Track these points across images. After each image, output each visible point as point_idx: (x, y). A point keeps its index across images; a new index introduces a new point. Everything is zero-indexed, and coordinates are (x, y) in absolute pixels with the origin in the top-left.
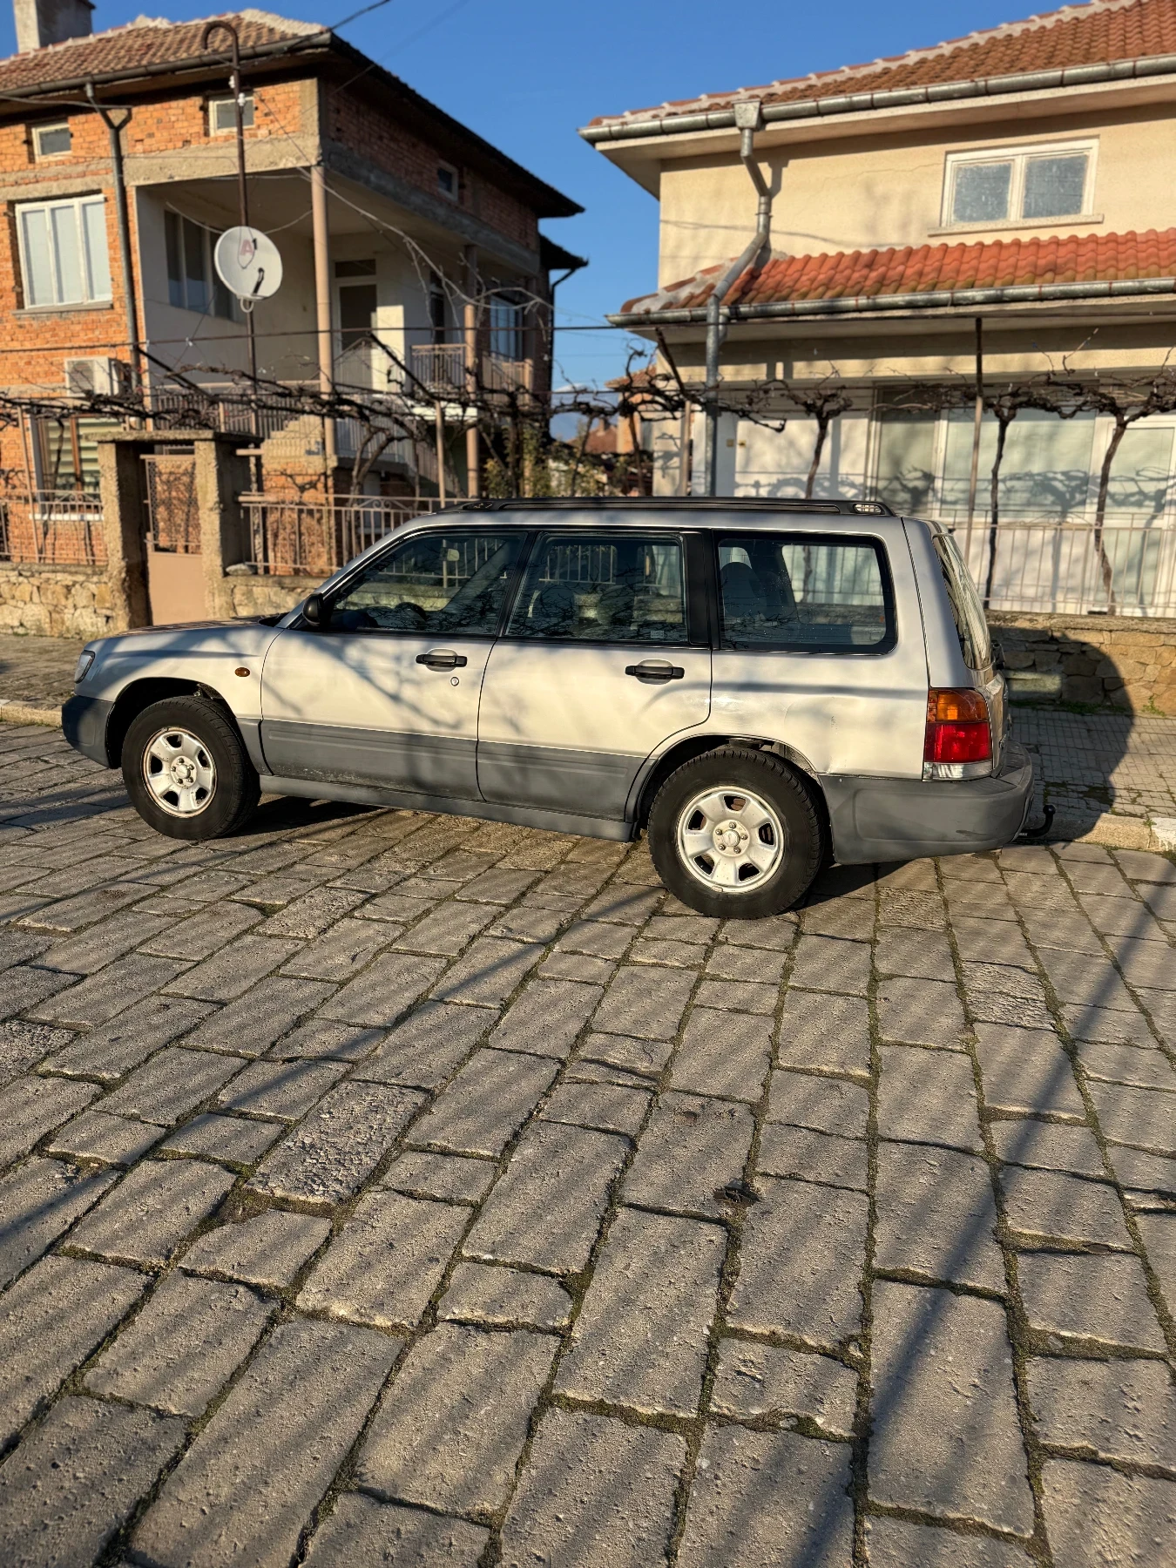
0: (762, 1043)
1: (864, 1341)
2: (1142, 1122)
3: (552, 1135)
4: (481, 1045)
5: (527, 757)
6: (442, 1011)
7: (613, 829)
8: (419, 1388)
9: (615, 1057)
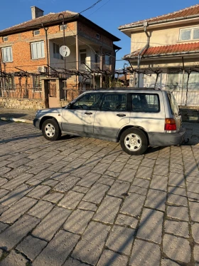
0: (134, 174)
1: (140, 216)
2: (194, 188)
3: (98, 185)
4: (90, 172)
5: (101, 129)
6: (85, 167)
7: (115, 140)
8: (73, 217)
9: (110, 174)
